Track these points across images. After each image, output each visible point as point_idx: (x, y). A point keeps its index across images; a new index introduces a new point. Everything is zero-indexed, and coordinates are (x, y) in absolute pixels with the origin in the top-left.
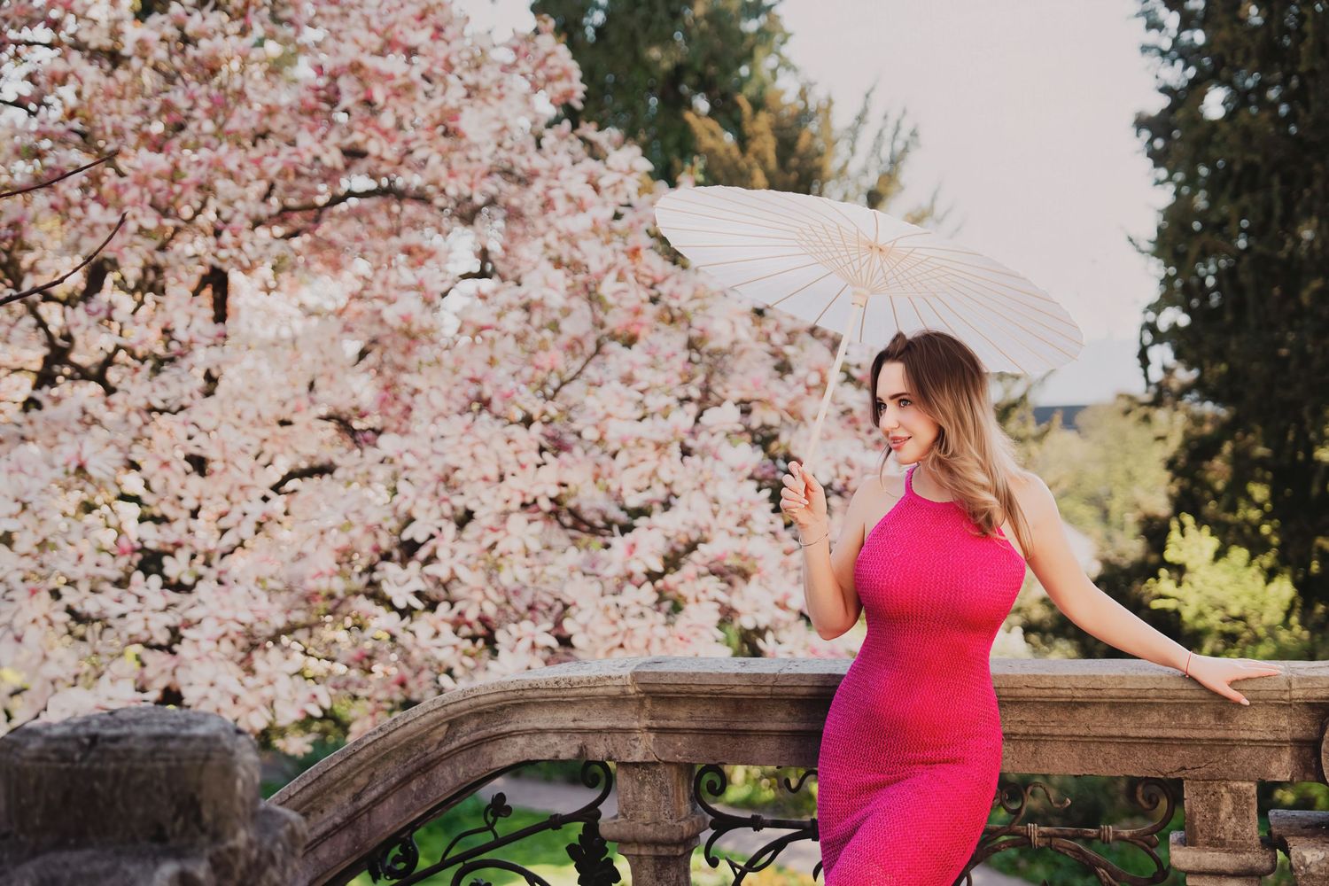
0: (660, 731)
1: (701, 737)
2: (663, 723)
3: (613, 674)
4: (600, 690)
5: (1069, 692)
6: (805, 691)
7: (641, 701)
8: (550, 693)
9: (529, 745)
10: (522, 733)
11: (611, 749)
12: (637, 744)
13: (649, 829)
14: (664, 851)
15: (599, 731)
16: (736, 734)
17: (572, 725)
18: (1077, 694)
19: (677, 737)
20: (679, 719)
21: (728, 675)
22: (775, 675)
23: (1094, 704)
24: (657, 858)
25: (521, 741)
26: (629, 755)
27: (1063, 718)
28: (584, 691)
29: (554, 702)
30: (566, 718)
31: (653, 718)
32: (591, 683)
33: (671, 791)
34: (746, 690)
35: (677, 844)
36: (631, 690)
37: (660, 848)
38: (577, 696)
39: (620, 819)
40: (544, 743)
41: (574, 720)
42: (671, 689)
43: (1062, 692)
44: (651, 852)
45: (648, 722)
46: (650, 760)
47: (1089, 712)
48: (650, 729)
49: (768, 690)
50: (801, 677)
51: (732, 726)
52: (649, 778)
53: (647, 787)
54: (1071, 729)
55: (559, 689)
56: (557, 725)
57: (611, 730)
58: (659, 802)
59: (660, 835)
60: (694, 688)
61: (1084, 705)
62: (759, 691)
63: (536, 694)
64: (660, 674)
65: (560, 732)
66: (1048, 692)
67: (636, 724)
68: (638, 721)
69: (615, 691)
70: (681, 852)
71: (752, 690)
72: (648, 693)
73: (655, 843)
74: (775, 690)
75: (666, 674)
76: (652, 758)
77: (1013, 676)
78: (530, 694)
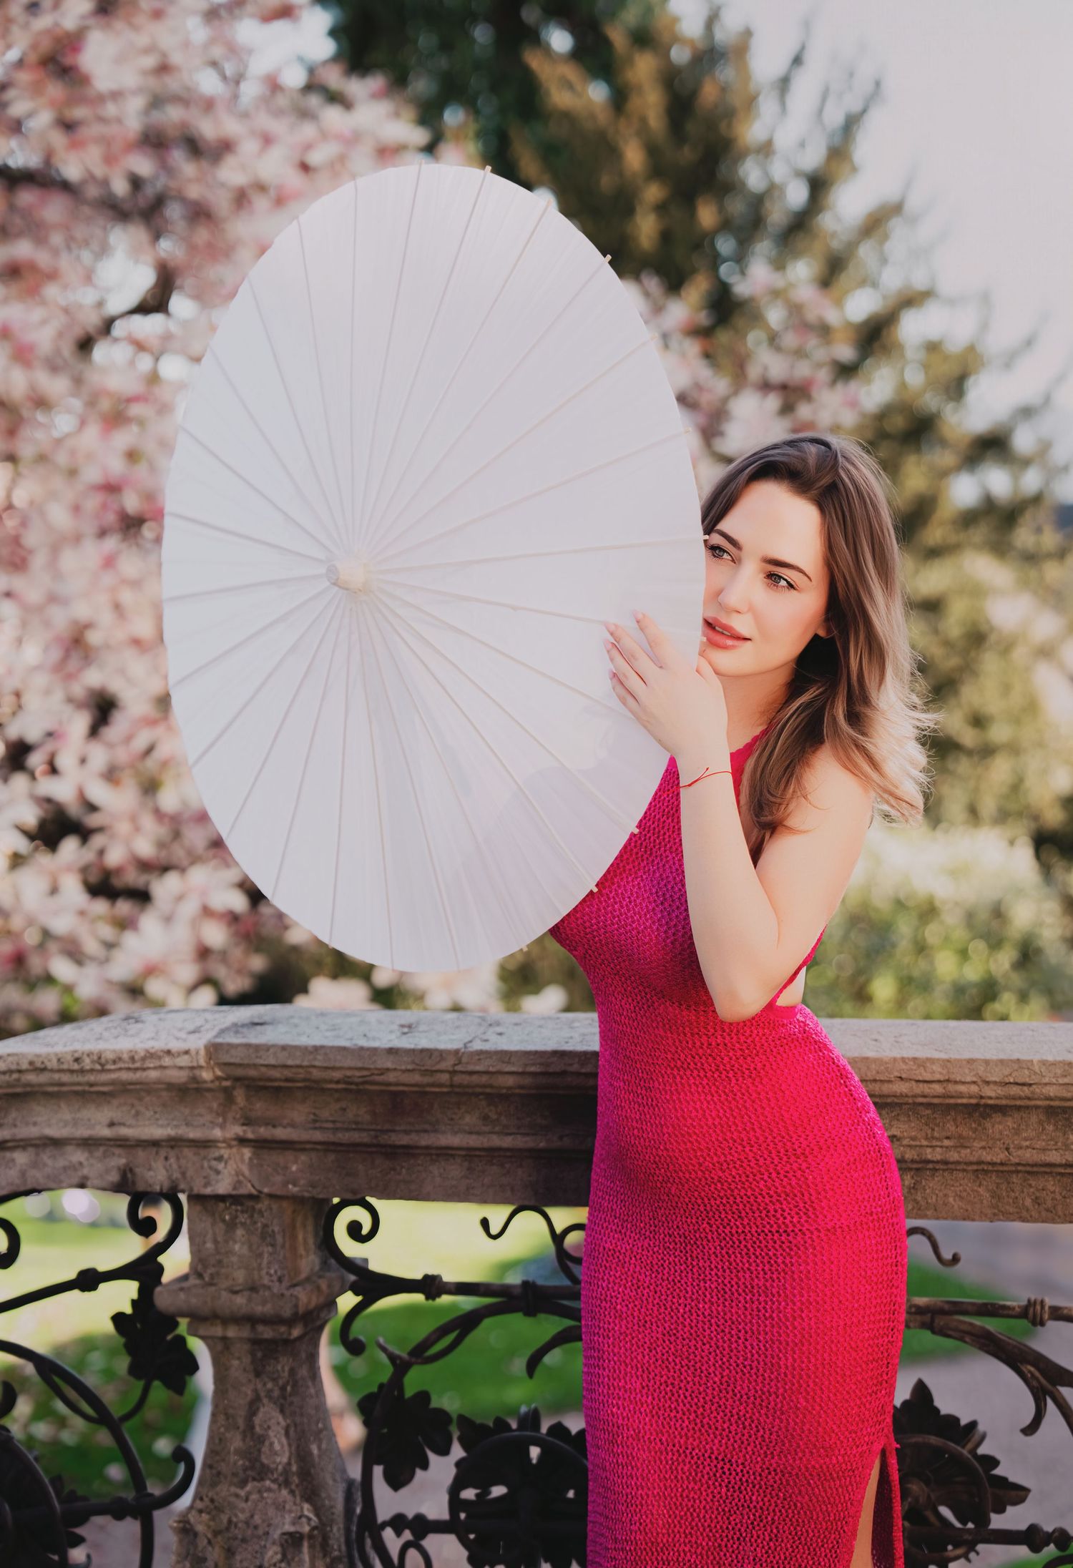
0: (261, 1145)
1: (332, 1157)
2: (264, 1132)
3: (175, 1046)
4: (153, 1075)
5: (974, 1089)
6: (510, 1081)
7: (228, 1094)
8: (66, 1078)
9: (35, 1165)
10: (23, 1144)
11: (176, 1175)
12: (221, 1166)
13: (240, 1300)
14: (267, 1333)
15: (155, 1144)
16: (395, 1153)
17: (106, 1132)
18: (988, 1091)
19: (290, 1155)
20: (293, 1125)
21: (374, 1051)
22: (457, 1052)
23: (1019, 1108)
24: (256, 1342)
25: (21, 1158)
26: (207, 1185)
27: (965, 1132)
28: (125, 1076)
29: (76, 1093)
30: (97, 1121)
31: (247, 1122)
32: (136, 1061)
33: (279, 1239)
34: (406, 1078)
35: (290, 1322)
36: (206, 1075)
37: (260, 1328)
38: (113, 1083)
39: (193, 1281)
40: (61, 1163)
41: (111, 1124)
42: (276, 1074)
43: (962, 1088)
44: (245, 1332)
45: (238, 1130)
46: (243, 1191)
47: (1010, 1122)
48: (242, 1141)
49: (445, 1078)
50: (505, 1056)
51: (384, 1139)
52: (243, 1218)
53: (240, 1232)
54: (978, 1152)
55: (82, 1071)
56: (82, 1132)
57: (175, 1143)
58: (260, 1255)
59: (259, 1309)
60: (316, 1074)
61: (1001, 1110)
62: (427, 1080)
63: (43, 1078)
64: (257, 1048)
65: (88, 1143)
66: (938, 1089)
67: (217, 1133)
68: (222, 1127)
69: (180, 1077)
70: (296, 1332)
71: (417, 1078)
72: (237, 1079)
73: (251, 1320)
74: (458, 1079)
75: (267, 1048)
76: (247, 1189)
77: (875, 1060)
78: (32, 1078)
